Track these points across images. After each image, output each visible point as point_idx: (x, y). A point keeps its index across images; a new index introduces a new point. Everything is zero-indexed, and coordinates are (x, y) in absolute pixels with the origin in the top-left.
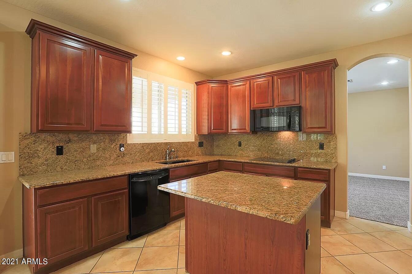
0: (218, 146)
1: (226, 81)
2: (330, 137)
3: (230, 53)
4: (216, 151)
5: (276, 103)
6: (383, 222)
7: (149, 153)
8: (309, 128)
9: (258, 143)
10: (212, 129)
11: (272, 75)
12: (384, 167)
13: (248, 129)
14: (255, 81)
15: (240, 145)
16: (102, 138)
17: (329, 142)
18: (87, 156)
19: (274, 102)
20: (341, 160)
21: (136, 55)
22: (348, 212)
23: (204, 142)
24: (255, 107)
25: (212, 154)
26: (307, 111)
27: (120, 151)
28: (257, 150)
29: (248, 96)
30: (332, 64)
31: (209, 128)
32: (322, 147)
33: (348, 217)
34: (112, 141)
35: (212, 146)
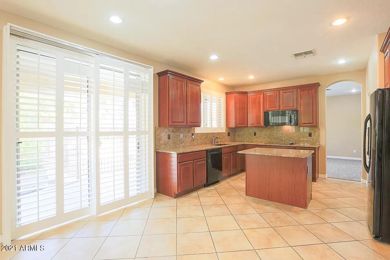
0: (238, 136)
1: (247, 92)
2: (316, 129)
3: (254, 77)
4: (237, 139)
5: (281, 108)
6: (347, 180)
7: (204, 139)
8: (303, 123)
9: (268, 133)
10: (238, 124)
11: (279, 90)
12: (355, 151)
13: (262, 124)
14: (267, 93)
15: (255, 134)
16: (185, 130)
17: (315, 132)
18: (179, 140)
19: (280, 107)
20: (322, 143)
21: (203, 81)
22: (327, 175)
23: (231, 133)
24: (267, 110)
25: (234, 141)
26: (301, 113)
27: (192, 137)
28: (267, 138)
29: (262, 102)
30: (317, 85)
31: (236, 123)
32: (310, 135)
33: (326, 177)
34: (189, 132)
35: (234, 136)
